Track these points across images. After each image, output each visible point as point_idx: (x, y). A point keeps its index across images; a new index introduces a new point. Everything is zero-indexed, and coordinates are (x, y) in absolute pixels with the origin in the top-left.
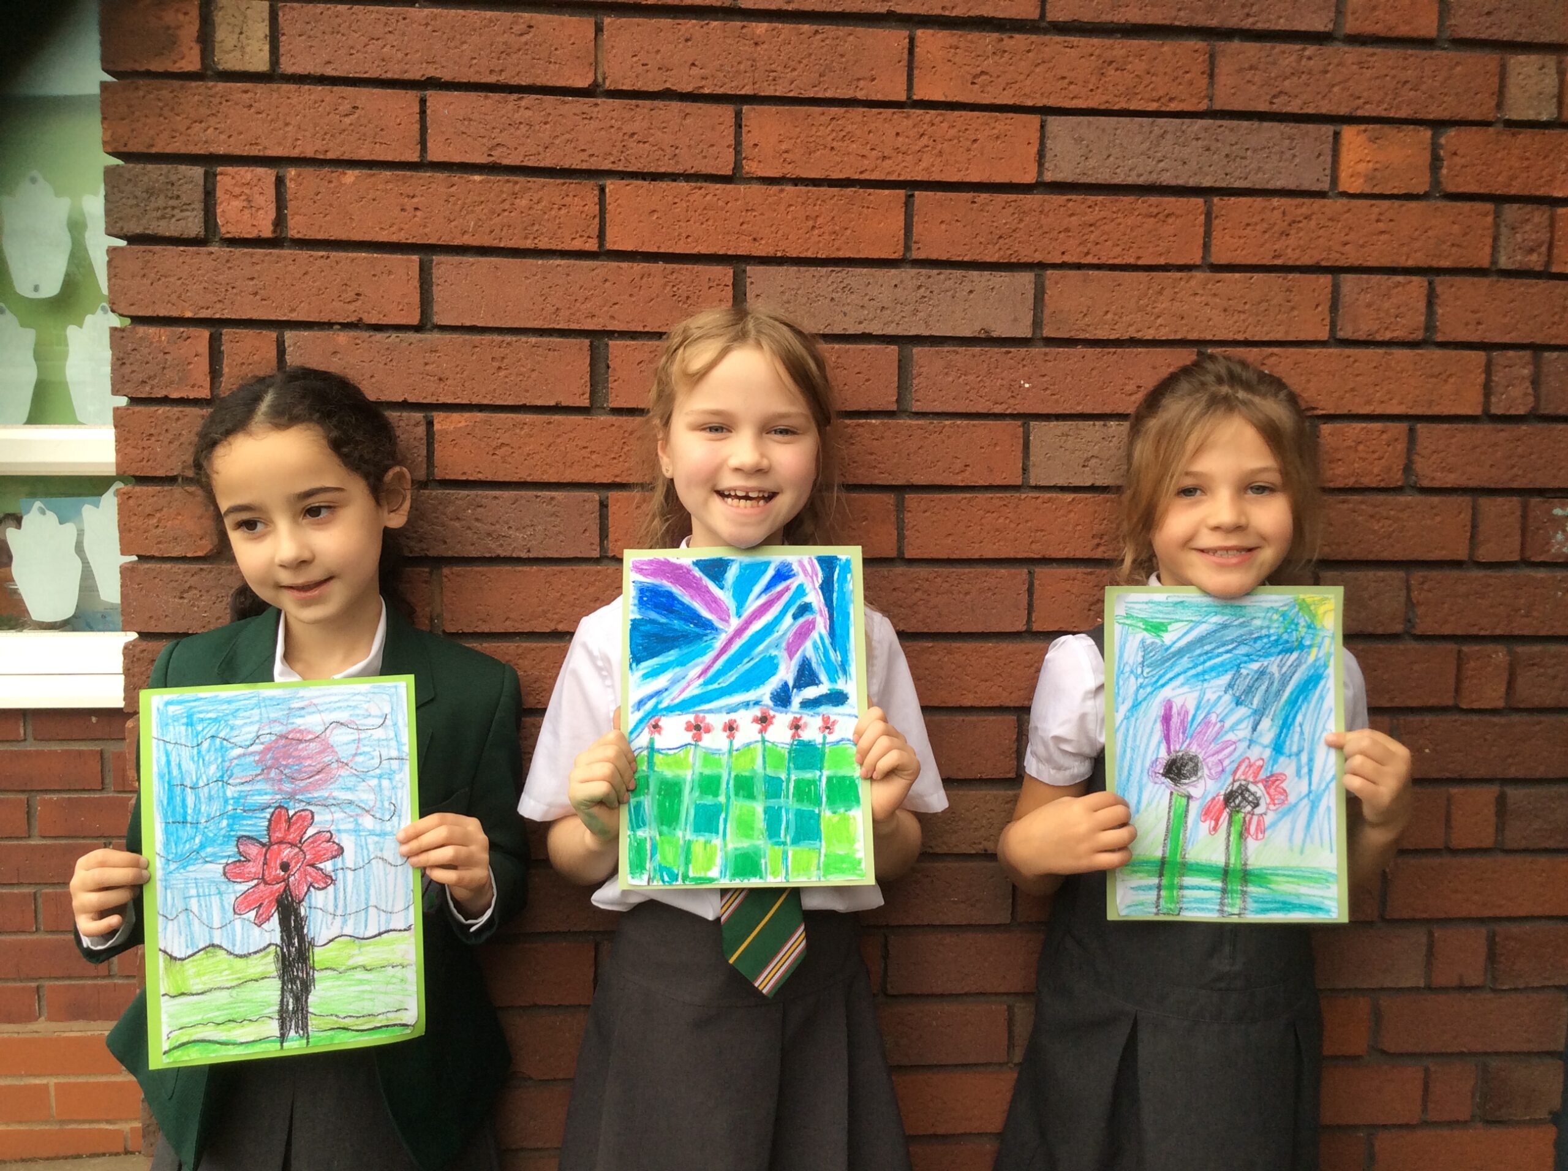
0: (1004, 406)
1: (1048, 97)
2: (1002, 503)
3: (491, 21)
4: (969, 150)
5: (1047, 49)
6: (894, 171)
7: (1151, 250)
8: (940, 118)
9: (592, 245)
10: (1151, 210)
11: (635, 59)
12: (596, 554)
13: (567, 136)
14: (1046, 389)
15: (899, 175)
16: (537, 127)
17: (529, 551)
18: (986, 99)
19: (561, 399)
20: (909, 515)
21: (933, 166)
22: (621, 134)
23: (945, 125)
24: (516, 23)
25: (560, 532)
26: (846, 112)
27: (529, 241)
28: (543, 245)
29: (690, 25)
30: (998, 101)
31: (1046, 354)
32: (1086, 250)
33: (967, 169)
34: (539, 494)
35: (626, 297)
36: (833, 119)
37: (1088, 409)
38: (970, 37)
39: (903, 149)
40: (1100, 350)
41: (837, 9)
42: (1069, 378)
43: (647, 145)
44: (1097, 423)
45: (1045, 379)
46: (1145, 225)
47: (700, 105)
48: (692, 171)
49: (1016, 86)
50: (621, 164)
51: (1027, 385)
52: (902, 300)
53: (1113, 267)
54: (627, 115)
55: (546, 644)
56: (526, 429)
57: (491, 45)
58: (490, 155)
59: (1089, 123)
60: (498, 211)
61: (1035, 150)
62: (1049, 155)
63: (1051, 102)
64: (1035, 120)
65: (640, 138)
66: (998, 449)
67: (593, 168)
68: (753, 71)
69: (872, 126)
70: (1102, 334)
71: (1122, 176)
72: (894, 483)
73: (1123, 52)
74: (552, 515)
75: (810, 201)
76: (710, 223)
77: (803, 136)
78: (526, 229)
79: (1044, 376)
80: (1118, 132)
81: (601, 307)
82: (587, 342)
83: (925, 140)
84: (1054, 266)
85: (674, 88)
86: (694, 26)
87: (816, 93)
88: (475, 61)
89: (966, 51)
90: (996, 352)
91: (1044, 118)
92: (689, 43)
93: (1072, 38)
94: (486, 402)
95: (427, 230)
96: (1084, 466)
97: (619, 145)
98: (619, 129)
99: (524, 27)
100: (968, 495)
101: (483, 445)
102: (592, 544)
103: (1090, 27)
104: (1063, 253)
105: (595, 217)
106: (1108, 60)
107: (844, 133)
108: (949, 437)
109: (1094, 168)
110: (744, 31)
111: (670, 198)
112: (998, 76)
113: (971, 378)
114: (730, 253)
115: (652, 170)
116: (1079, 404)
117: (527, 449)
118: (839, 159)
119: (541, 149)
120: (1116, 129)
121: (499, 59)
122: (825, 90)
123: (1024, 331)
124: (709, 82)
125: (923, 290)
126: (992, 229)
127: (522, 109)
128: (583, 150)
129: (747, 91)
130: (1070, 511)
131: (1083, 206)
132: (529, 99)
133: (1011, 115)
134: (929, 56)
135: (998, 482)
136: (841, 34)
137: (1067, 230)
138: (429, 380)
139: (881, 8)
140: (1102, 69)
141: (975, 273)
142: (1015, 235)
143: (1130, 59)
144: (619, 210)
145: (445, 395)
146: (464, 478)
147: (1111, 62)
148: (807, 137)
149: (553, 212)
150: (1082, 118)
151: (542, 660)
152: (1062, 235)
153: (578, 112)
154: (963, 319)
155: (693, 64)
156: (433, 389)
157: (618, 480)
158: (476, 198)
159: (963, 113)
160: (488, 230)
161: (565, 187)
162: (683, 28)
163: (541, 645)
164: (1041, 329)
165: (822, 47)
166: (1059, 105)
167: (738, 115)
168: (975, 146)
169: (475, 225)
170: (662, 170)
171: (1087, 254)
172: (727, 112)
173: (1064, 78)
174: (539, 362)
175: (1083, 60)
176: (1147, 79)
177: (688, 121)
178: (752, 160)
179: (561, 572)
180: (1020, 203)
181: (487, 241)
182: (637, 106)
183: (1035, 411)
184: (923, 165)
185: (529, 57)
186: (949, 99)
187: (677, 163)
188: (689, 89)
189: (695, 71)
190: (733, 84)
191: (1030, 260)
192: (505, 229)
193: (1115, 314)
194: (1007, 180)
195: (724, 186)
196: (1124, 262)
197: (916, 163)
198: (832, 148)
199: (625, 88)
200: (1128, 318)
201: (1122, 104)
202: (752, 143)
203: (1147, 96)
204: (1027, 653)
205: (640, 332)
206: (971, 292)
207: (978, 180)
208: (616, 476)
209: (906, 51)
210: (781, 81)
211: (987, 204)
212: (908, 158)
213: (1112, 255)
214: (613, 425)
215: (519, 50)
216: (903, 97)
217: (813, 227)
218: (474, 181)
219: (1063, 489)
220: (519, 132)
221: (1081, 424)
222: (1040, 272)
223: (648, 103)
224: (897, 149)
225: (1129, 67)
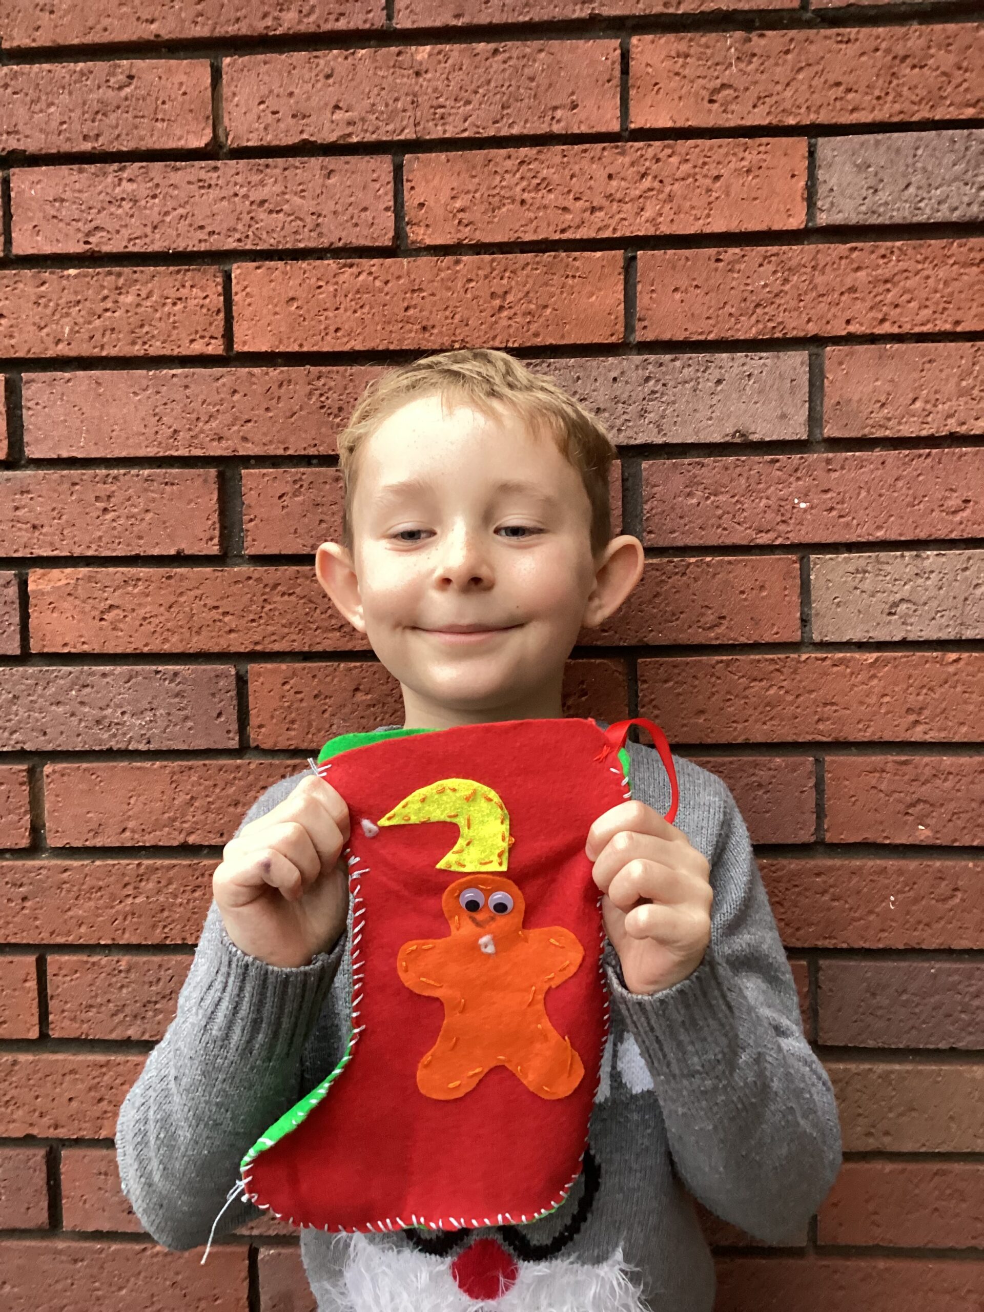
0: (772, 535)
1: (817, 112)
2: (772, 668)
3: (82, 73)
4: (709, 190)
5: (813, 48)
6: (607, 227)
7: (973, 311)
8: (669, 151)
9: (216, 348)
10: (972, 255)
11: (262, 107)
12: (234, 744)
13: (181, 211)
14: (832, 509)
15: (615, 230)
16: (143, 203)
17: (149, 742)
18: (732, 121)
19: (183, 546)
20: (645, 686)
21: (661, 215)
22: (247, 203)
23: (674, 160)
24: (114, 74)
25: (186, 718)
26: (539, 152)
27: (137, 347)
28: (156, 349)
29: (333, 58)
30: (748, 122)
31: (828, 461)
32: (880, 316)
33: (708, 216)
34: (160, 668)
35: (261, 411)
36: (522, 162)
37: (893, 536)
38: (704, 40)
39: (618, 196)
40: (907, 452)
41: (521, 19)
42: (863, 494)
43: (281, 215)
44: (907, 554)
45: (829, 495)
46: (965, 278)
47: (348, 158)
48: (340, 244)
49: (774, 99)
50: (249, 241)
51: (803, 505)
52: (624, 397)
53: (922, 338)
54: (256, 178)
55: (174, 862)
56: (141, 586)
57: (84, 103)
58: (87, 243)
59: (877, 143)
60: (99, 311)
61: (802, 183)
62: (822, 190)
63: (823, 118)
64: (801, 144)
65: (271, 207)
66: (764, 594)
67: (214, 248)
68: (415, 109)
69: (576, 168)
70: (907, 430)
71: (928, 211)
72: (621, 644)
73: (922, 42)
74: (177, 695)
75: (495, 273)
76: (366, 310)
77: (483, 189)
78: (133, 332)
79: (826, 491)
80: (920, 152)
81: (230, 426)
82: (213, 472)
83: (647, 183)
84: (837, 340)
85: (312, 139)
86: (336, 57)
87: (499, 129)
88: (65, 126)
89: (699, 59)
90: (757, 463)
91: (813, 141)
92: (331, 81)
93: (848, 30)
94: (90, 553)
95: (13, 342)
96: (890, 614)
97: (246, 218)
98: (246, 196)
99: (122, 78)
100: (724, 658)
101: (88, 608)
102: (228, 732)
103: (873, 12)
104: (848, 322)
105: (218, 311)
106: (902, 53)
107: (538, 181)
108: (696, 580)
109: (886, 203)
110: (400, 58)
111: (313, 280)
112: (747, 89)
113: (722, 498)
114: (392, 347)
115: (289, 246)
116: (879, 528)
117: (142, 612)
118: (532, 215)
119: (148, 230)
120: (917, 148)
121: (93, 121)
122: (510, 126)
123: (796, 430)
124: (359, 125)
125: (652, 383)
126: (746, 294)
127: (124, 183)
128: (202, 227)
129: (408, 134)
130: (874, 676)
131: (873, 256)
132: (133, 168)
133: (764, 140)
134: (650, 70)
135: (768, 638)
136: (528, 50)
137: (852, 290)
138: (20, 529)
139: (581, 12)
140: (891, 67)
141: (724, 355)
142: (778, 301)
143: (932, 51)
144: (248, 300)
145: (40, 547)
146: (66, 650)
147: (905, 57)
148: (488, 189)
149: (166, 309)
150: (866, 137)
151: (170, 883)
152: (844, 298)
153: (193, 178)
154: (710, 419)
155: (337, 107)
156: (25, 539)
157: (259, 648)
158: (73, 298)
159: (699, 141)
160: (86, 337)
161: (179, 276)
162: (322, 62)
163: (167, 862)
164: (821, 427)
165: (504, 70)
166: (834, 121)
167: (398, 170)
168: (718, 184)
169: (71, 330)
170: (301, 245)
171: (883, 321)
172: (383, 165)
173: (838, 84)
174: (154, 500)
175: (864, 59)
176: (958, 76)
177: (332, 181)
178: (417, 224)
179: (190, 768)
180: (784, 257)
181: (85, 350)
182: (267, 166)
183: (817, 540)
184: (647, 214)
185: (129, 115)
186: (678, 125)
187: (320, 235)
188: (333, 138)
189: (338, 115)
190: (390, 127)
191: (802, 334)
192: (108, 333)
193: (927, 402)
194: (762, 227)
195: (381, 260)
196: (937, 328)
197: (637, 214)
198: (523, 202)
199: (250, 144)
200: (946, 406)
201: (924, 113)
202: (416, 202)
203: (958, 99)
204: (818, 875)
205: (281, 456)
206: (719, 382)
207: (724, 229)
208: (257, 643)
209: (618, 67)
210: (451, 119)
211: (738, 262)
212: (626, 207)
213: (919, 319)
214: (250, 578)
215: (118, 107)
216: (615, 127)
217: (501, 308)
218: (69, 276)
219: (861, 646)
220: (120, 211)
221: (883, 555)
222: (815, 350)
223: (280, 161)
224: (610, 197)
225: (931, 62)
